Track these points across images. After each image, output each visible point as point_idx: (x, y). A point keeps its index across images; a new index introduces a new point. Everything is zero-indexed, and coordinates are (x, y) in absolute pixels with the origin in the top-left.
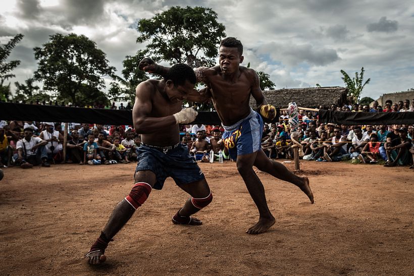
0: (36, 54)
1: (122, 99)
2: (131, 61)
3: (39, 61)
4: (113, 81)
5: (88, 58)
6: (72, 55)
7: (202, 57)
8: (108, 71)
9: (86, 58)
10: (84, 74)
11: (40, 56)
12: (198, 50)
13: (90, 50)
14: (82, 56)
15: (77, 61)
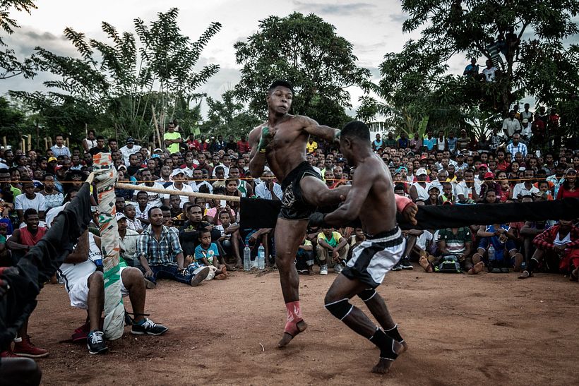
0: (237, 55)
1: (380, 126)
2: (394, 62)
3: (242, 66)
4: (365, 95)
5: (321, 54)
7: (532, 39)
8: (357, 77)
9: (318, 55)
11: (244, 57)
12: (525, 26)
13: (324, 40)
14: (312, 52)
15: (303, 59)
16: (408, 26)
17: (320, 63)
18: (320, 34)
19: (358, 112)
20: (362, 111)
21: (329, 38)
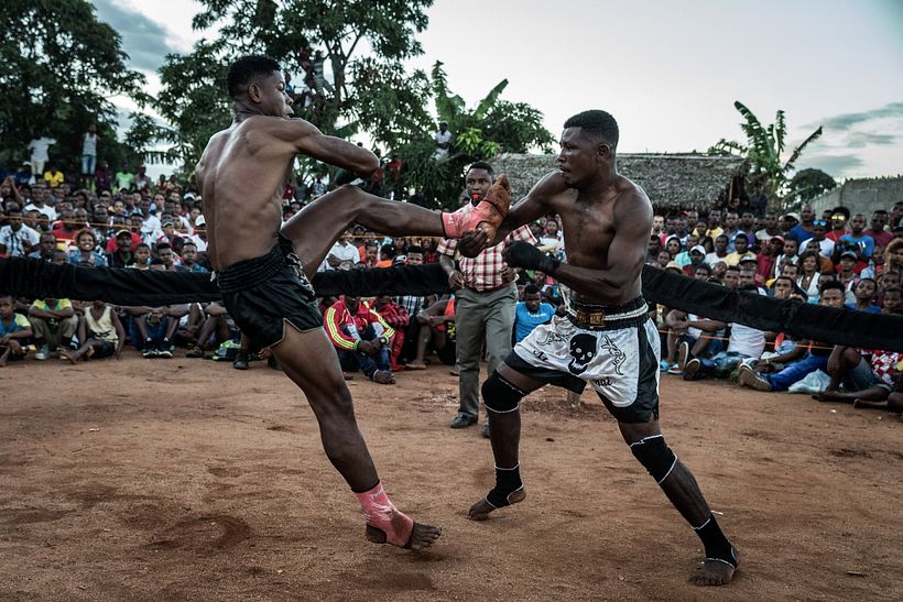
1: (159, 156)
2: (180, 68)
4: (138, 110)
5: (74, 45)
6: (34, 35)
7: (366, 57)
9: (69, 45)
10: (66, 86)
12: (358, 37)
13: (78, 24)
14: (59, 40)
15: (46, 50)
16: (200, 22)
17: (73, 58)
18: (72, 14)
19: (128, 134)
20: (134, 133)
21: (85, 21)
